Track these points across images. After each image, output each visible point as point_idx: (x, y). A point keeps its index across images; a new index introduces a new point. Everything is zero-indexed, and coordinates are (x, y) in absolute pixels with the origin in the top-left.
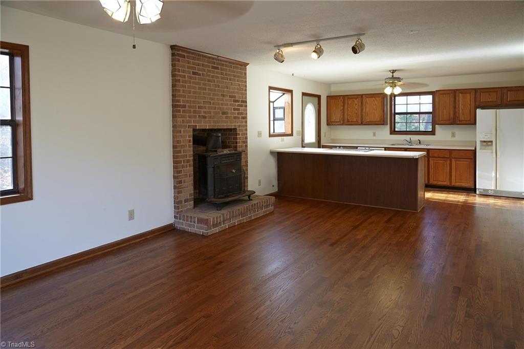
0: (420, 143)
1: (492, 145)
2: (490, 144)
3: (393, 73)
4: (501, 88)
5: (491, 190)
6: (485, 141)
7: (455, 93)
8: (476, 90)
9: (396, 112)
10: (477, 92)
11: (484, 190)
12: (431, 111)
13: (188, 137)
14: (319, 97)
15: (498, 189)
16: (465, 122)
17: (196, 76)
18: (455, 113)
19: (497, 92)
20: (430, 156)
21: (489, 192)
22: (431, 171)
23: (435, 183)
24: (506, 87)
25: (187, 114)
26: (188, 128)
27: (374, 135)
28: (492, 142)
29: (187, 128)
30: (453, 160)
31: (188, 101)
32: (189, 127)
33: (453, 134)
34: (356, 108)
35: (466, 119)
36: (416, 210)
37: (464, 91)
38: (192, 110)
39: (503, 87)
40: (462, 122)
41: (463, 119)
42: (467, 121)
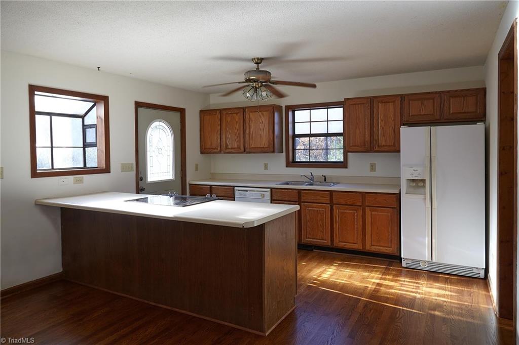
0: (325, 180)
1: (424, 186)
2: (421, 184)
3: (257, 63)
4: (440, 93)
5: (425, 262)
6: (413, 180)
7: (371, 102)
8: (402, 97)
9: (296, 133)
10: (403, 99)
11: (413, 260)
12: (342, 131)
14: (182, 111)
15: (434, 260)
16: (386, 148)
18: (371, 135)
19: (433, 99)
20: (334, 202)
21: (421, 264)
22: (336, 226)
23: (342, 245)
24: (449, 92)
27: (266, 167)
28: (424, 181)
30: (367, 209)
33: (372, 166)
34: (237, 127)
35: (388, 144)
36: (263, 331)
37: (385, 99)
39: (443, 92)
40: (383, 149)
41: (384, 143)
42: (389, 146)
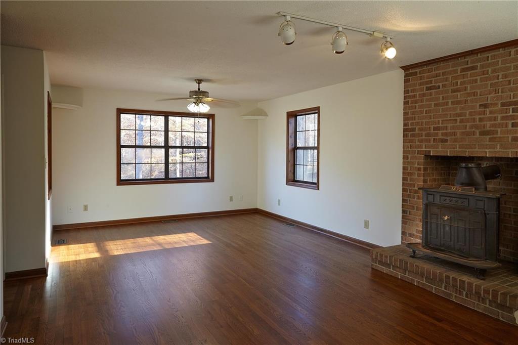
13: (417, 164)
17: (431, 91)
25: (417, 138)
26: (418, 154)
29: (416, 154)
31: (417, 123)
32: (419, 152)
38: (424, 133)
